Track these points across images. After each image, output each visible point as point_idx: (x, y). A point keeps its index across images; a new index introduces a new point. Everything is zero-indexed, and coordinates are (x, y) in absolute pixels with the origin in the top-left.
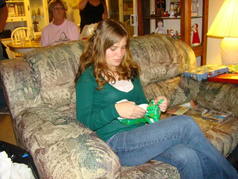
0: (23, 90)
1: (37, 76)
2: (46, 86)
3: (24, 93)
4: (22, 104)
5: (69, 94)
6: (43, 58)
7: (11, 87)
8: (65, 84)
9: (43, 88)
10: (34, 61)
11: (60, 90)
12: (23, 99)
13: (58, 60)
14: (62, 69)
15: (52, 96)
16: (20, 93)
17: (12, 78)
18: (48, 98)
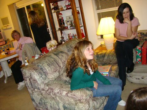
0: (42, 77)
1: (45, 70)
2: (50, 74)
3: (43, 78)
4: (43, 83)
5: (59, 74)
6: (44, 63)
7: (37, 77)
8: (56, 71)
9: (49, 75)
10: (41, 65)
11: (56, 74)
12: (43, 80)
13: (51, 62)
14: (53, 65)
15: (53, 77)
16: (41, 78)
17: (36, 73)
18: (52, 78)
